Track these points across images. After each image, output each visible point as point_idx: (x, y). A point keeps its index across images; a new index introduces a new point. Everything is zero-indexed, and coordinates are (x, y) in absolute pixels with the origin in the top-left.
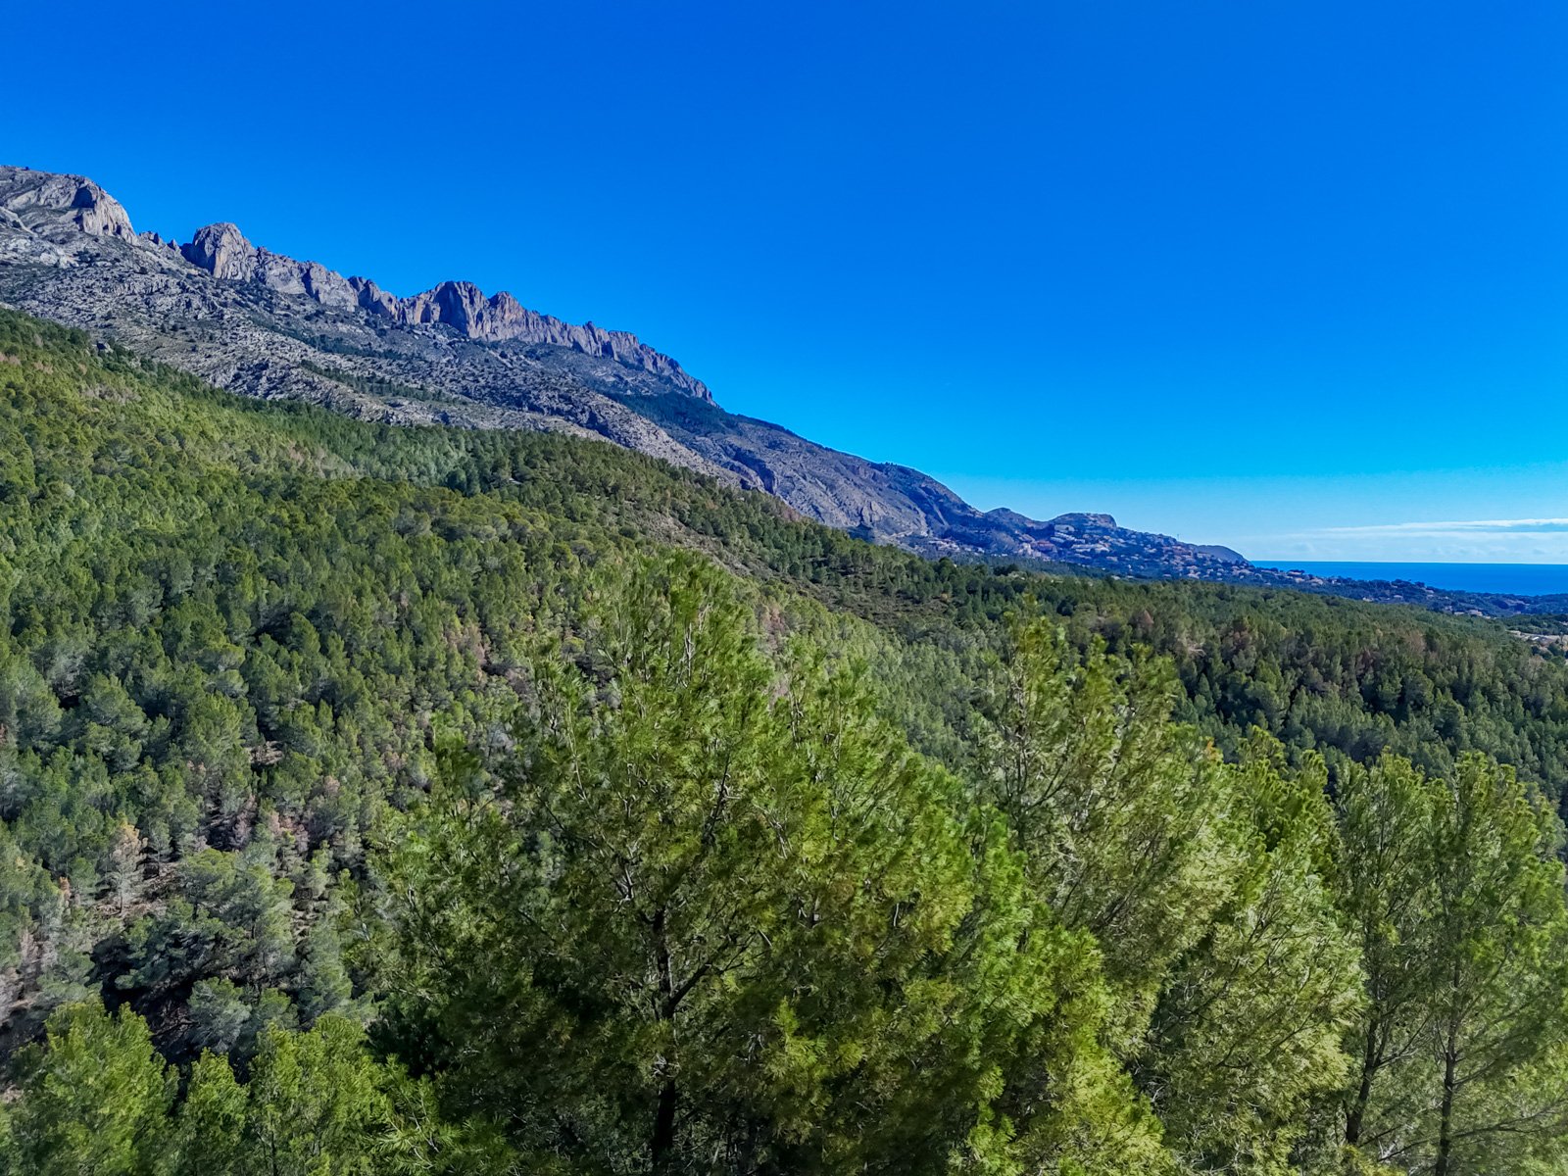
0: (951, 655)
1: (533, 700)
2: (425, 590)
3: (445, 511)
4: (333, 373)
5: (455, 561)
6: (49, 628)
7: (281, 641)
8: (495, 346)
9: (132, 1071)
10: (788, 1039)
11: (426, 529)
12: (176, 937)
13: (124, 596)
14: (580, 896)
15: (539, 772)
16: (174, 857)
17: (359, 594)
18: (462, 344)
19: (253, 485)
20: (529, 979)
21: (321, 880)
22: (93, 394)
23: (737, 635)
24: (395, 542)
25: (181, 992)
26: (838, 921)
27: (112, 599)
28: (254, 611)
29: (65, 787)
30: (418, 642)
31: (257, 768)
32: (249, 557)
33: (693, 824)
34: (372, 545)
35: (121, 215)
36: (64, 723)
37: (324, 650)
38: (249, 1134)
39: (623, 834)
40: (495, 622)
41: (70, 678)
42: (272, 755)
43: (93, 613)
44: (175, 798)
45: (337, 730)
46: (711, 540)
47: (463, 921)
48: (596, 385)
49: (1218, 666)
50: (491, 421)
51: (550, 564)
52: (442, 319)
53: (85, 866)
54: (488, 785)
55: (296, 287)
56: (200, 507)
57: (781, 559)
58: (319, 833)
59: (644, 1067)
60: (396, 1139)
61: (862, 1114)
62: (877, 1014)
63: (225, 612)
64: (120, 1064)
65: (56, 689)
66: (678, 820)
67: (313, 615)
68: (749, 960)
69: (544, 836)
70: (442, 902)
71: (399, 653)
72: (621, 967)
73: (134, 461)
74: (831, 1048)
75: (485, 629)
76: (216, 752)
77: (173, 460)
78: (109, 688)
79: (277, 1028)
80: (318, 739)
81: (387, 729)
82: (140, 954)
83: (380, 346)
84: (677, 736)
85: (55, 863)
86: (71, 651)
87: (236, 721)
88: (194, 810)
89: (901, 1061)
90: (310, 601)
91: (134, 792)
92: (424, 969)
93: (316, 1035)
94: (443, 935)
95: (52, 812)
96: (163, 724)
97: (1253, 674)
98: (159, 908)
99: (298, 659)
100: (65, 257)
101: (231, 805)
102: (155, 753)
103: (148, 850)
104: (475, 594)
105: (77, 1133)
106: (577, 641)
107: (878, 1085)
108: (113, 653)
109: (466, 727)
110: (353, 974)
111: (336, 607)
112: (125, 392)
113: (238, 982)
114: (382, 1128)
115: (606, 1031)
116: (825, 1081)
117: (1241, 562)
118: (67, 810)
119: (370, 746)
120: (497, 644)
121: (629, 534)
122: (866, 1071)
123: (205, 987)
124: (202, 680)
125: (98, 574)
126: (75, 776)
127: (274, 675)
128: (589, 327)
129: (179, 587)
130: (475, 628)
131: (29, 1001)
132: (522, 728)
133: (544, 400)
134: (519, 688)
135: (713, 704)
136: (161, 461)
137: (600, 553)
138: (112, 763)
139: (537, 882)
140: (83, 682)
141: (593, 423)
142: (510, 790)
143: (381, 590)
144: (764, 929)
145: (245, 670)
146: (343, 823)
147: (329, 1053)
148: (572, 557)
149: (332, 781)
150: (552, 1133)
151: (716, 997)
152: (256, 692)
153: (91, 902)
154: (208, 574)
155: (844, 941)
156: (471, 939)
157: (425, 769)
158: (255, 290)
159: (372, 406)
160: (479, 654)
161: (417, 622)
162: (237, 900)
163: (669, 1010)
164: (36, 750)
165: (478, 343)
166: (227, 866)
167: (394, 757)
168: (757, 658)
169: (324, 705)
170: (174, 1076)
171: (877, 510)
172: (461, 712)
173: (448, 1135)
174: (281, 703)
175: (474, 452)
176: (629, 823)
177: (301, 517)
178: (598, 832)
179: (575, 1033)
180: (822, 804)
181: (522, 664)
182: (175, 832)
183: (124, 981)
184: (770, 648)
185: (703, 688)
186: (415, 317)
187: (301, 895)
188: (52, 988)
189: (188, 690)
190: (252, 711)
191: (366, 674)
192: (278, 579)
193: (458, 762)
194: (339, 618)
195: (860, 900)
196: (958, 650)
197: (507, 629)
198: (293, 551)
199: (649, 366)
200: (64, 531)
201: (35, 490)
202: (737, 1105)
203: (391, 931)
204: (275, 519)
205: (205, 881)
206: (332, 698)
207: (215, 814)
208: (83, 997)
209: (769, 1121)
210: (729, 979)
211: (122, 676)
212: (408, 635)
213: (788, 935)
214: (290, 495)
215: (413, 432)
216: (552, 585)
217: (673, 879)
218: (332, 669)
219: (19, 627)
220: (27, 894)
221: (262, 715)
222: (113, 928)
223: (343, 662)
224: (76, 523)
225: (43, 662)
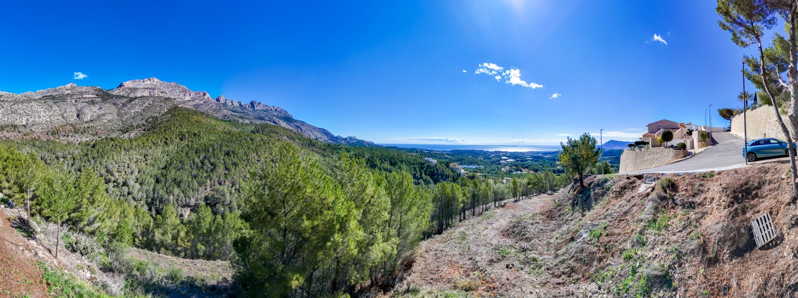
0: (331, 159)
1: (264, 166)
2: (248, 148)
3: (251, 136)
4: (235, 116)
5: (253, 144)
6: (200, 153)
7: (228, 155)
8: (259, 110)
9: (209, 215)
10: (305, 221)
11: (248, 139)
13: (208, 149)
14: (272, 197)
15: (265, 177)
16: (214, 186)
17: (239, 149)
18: (254, 111)
19: (224, 133)
20: (263, 209)
21: (233, 191)
22: (205, 121)
23: (297, 156)
24: (244, 141)
25: (215, 205)
26: (313, 202)
28: (225, 151)
30: (247, 156)
31: (225, 174)
32: (224, 143)
33: (289, 186)
34: (241, 141)
35: (209, 96)
36: (201, 165)
37: (234, 157)
38: (223, 227)
39: (278, 187)
40: (259, 153)
42: (227, 172)
43: (205, 151)
44: (214, 177)
45: (236, 169)
46: (292, 141)
47: (254, 200)
48: (274, 116)
49: (371, 159)
50: (258, 122)
51: (267, 144)
53: (203, 186)
54: (258, 179)
55: (231, 104)
56: (218, 136)
57: (303, 143)
58: (233, 184)
59: (282, 225)
60: (244, 231)
61: (317, 232)
62: (319, 216)
63: (221, 151)
64: (207, 214)
65: (200, 160)
66: (287, 185)
67: (232, 152)
68: (298, 208)
69: (266, 187)
70: (251, 196)
71: (244, 158)
72: (278, 208)
73: (210, 130)
74: (312, 222)
75: (257, 154)
76: (220, 171)
77: (214, 129)
78: (206, 161)
79: (227, 212)
80: (233, 170)
81: (243, 170)
83: (242, 111)
84: (287, 172)
85: (200, 184)
86: (202, 156)
87: (222, 167)
88: (217, 179)
89: (323, 224)
90: (232, 150)
91: (209, 176)
92: (248, 206)
93: (232, 214)
94: (251, 201)
96: (213, 167)
97: (375, 161)
98: (212, 192)
99: (230, 158)
100: (202, 102)
101: (221, 179)
102: (212, 171)
103: (211, 184)
104: (256, 149)
105: (202, 222)
106: (271, 157)
107: (320, 228)
108: (207, 156)
109: (254, 170)
110: (238, 206)
112: (209, 120)
113: (222, 205)
114: (242, 229)
115: (276, 218)
116: (311, 227)
117: (374, 144)
118: (201, 178)
119: (240, 171)
120: (259, 157)
121: (279, 140)
122: (318, 226)
123: (218, 205)
124: (218, 161)
125: (205, 146)
126: (202, 173)
127: (227, 161)
128: (273, 106)
129: (215, 148)
130: (256, 154)
131: (197, 202)
132: (263, 170)
133: (266, 119)
134: (262, 164)
135: (293, 167)
137: (275, 143)
138: (207, 171)
139: (265, 194)
140: (203, 160)
141: (274, 122)
142: (261, 180)
143: (242, 148)
144: (301, 203)
145: (223, 160)
146: (237, 183)
147: (234, 217)
148: (270, 143)
149: (235, 176)
150: (267, 234)
151: (293, 214)
152: (225, 163)
154: (219, 146)
155: (314, 205)
156: (255, 202)
157: (248, 176)
158: (225, 104)
159: (241, 121)
160: (256, 158)
161: (247, 153)
162: (222, 193)
163: (286, 216)
164: (198, 169)
166: (221, 188)
167: (244, 174)
168: (300, 159)
170: (214, 217)
171: (319, 135)
172: (254, 167)
173: (252, 232)
174: (228, 165)
175: (256, 127)
176: (279, 185)
177: (231, 137)
178: (274, 187)
179: (271, 219)
180: (310, 183)
181: (263, 160)
182: (214, 182)
183: (208, 202)
184: (301, 158)
185: (291, 164)
186: (247, 107)
187: (231, 193)
188: (199, 201)
189: (216, 162)
191: (240, 161)
192: (228, 147)
193: (253, 175)
194: (236, 152)
195: (317, 198)
196: (332, 158)
197: (261, 154)
198: (230, 143)
199: (282, 112)
200: (201, 139)
201: (198, 134)
202: (296, 231)
203: (243, 200)
204: (227, 138)
205: (218, 190)
206: (235, 164)
207: (219, 180)
208: (203, 203)
209: (302, 234)
210: (295, 211)
211: (208, 159)
212: (246, 155)
213: (305, 204)
214: (229, 134)
215: (247, 124)
216: (267, 148)
217: (286, 195)
218: (235, 160)
219: (196, 152)
220: (197, 188)
221: (225, 166)
222: (207, 194)
223: (236, 159)
224: (203, 139)
225: (199, 157)
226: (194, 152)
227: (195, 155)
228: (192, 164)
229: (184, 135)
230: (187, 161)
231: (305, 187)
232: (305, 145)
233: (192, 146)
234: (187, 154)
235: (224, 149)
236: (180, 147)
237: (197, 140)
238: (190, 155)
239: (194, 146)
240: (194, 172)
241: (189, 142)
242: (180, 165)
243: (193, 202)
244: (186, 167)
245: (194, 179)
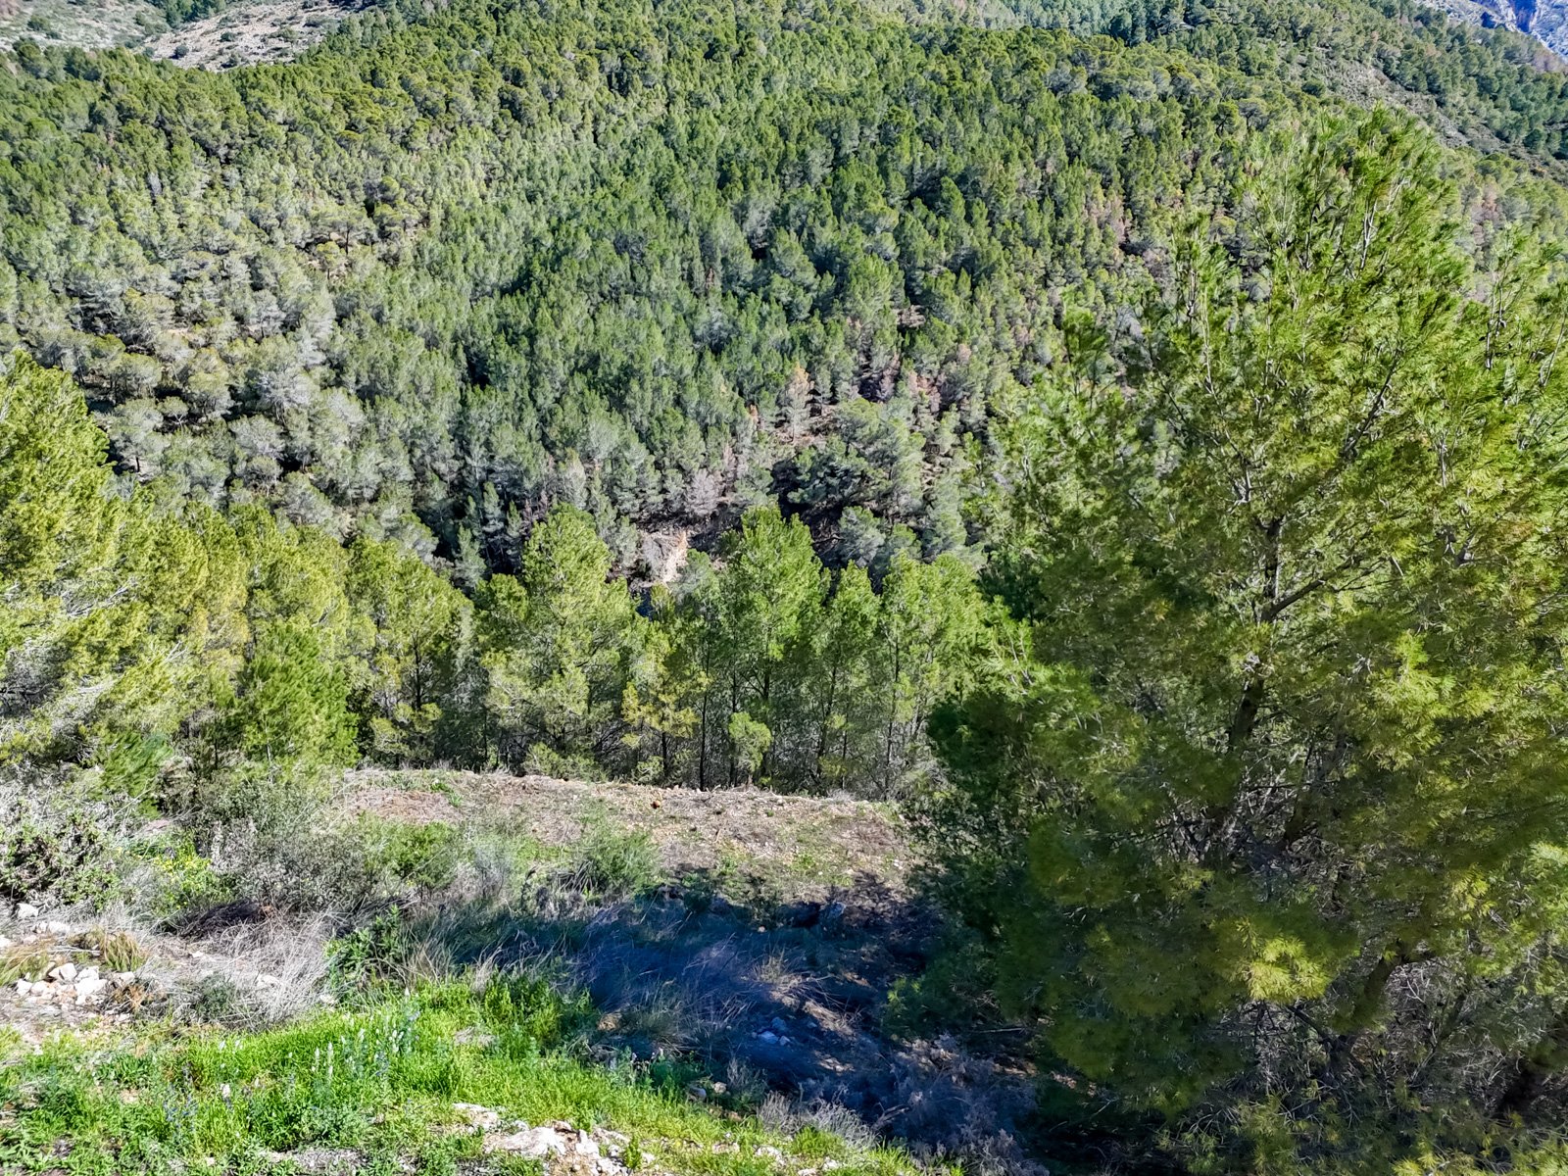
1: (1169, 285)
2: (1072, 156)
3: (1103, 65)
5: (1107, 124)
6: (746, 183)
7: (930, 206)
9: (799, 566)
10: (1407, 669)
11: (1081, 88)
12: (832, 468)
13: (803, 155)
14: (1192, 488)
15: (1165, 360)
16: (833, 401)
17: (1006, 159)
19: (917, 38)
20: (1129, 558)
21: (947, 439)
23: (1433, 220)
24: (1047, 101)
25: (835, 512)
26: (1497, 566)
27: (793, 157)
28: (910, 177)
29: (755, 329)
30: (1059, 214)
31: (902, 329)
32: (908, 117)
33: (1333, 435)
34: (1024, 104)
36: (755, 272)
37: (969, 218)
38: (880, 633)
39: (1250, 434)
40: (1140, 195)
41: (760, 231)
42: (915, 319)
43: (778, 171)
44: (836, 349)
45: (973, 299)
46: (1420, 99)
47: (1071, 493)
51: (1212, 127)
53: (768, 398)
54: (1110, 370)
56: (869, 63)
57: (1516, 126)
58: (950, 397)
59: (1236, 662)
60: (997, 664)
61: (1473, 761)
62: (1520, 669)
63: (884, 173)
64: (790, 559)
65: (749, 240)
66: (1317, 429)
67: (961, 180)
68: (1373, 585)
69: (1161, 427)
70: (1052, 475)
71: (1038, 224)
72: (1225, 564)
73: (816, 16)
74: (1457, 691)
75: (1128, 204)
76: (870, 310)
78: (787, 240)
79: (904, 555)
80: (955, 307)
81: (1019, 305)
82: (806, 477)
84: (1331, 335)
85: (748, 392)
86: (763, 201)
87: (887, 283)
88: (850, 362)
89: (1538, 722)
90: (959, 165)
91: (806, 340)
92: (1032, 531)
93: (934, 568)
94: (1051, 506)
95: (746, 351)
96: (829, 281)
98: (820, 441)
99: (945, 225)
101: (879, 361)
102: (822, 307)
103: (814, 392)
104: (1123, 162)
105: (761, 602)
106: (1227, 222)
107: (1502, 739)
108: (793, 210)
109: (1095, 308)
110: (968, 525)
111: (984, 172)
113: (877, 514)
114: (986, 653)
115: (1201, 621)
116: (1438, 721)
118: (756, 350)
119: (1002, 318)
120: (1139, 220)
121: (1313, 90)
122: (1492, 723)
123: (852, 513)
124: (862, 241)
125: (783, 133)
126: (763, 321)
127: (922, 241)
129: (848, 145)
130: (1117, 200)
131: (729, 499)
132: (1153, 313)
134: (1155, 272)
135: (1387, 302)
136: (838, 14)
137: (1273, 115)
138: (789, 311)
139: (1150, 470)
140: (770, 236)
142: (1134, 376)
143: (1028, 156)
144: (1397, 557)
145: (898, 233)
146: (971, 390)
147: (946, 585)
148: (1239, 119)
149: (964, 349)
150: (1131, 695)
151: (1326, 614)
152: (906, 256)
153: (772, 429)
154: (872, 133)
155: (1497, 589)
156: (1076, 513)
157: (1052, 346)
160: (1118, 230)
161: (1060, 192)
162: (878, 445)
163: (1270, 615)
164: (735, 294)
166: (873, 415)
167: (1023, 332)
168: (1456, 250)
169: (964, 275)
170: (827, 577)
172: (1093, 293)
173: (1043, 674)
174: (926, 269)
176: (1257, 423)
177: (959, 74)
178: (1219, 427)
179: (1172, 616)
180: (1511, 430)
181: (1162, 241)
182: (834, 379)
183: (794, 496)
184: (1472, 243)
185: (1377, 282)
187: (930, 449)
188: (745, 493)
189: (851, 250)
190: (901, 274)
191: (1005, 244)
192: (932, 141)
193: (1084, 340)
194: (985, 183)
195: (1529, 547)
197: (1153, 205)
198: (948, 111)
200: (758, 90)
201: (735, 47)
202: (1329, 718)
203: (1005, 491)
204: (934, 77)
205: (856, 425)
206: (971, 268)
207: (866, 367)
208: (764, 503)
209: (1362, 742)
210: (1346, 601)
211: (799, 233)
212: (1049, 205)
213: (1427, 568)
214: (951, 49)
216: (1210, 154)
217: (1300, 489)
218: (974, 238)
219: (723, 181)
220: (728, 415)
221: (909, 279)
222: (786, 452)
223: (985, 231)
224: (767, 81)
225: (740, 215)
226: (710, 176)
227: (712, 194)
228: (697, 262)
229: (637, 52)
230: (666, 244)
231: (1455, 456)
232: (1530, 143)
233: (692, 136)
234: (660, 189)
235: (906, 160)
236: (614, 143)
237: (729, 91)
238: (680, 196)
239: (705, 130)
240: (714, 314)
241: (670, 101)
242: (622, 266)
243: (705, 495)
244: (658, 281)
245: (709, 356)
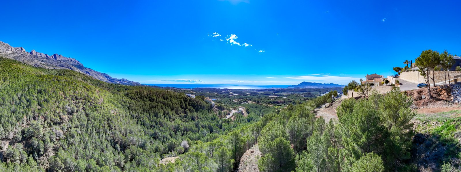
2: (56, 88)
3: (58, 78)
4: (44, 64)
5: (60, 84)
6: (18, 91)
7: (40, 93)
8: (60, 60)
11: (56, 80)
12: (30, 131)
13: (25, 88)
16: (30, 120)
17: (49, 88)
18: (56, 61)
19: (37, 76)
22: (22, 67)
24: (52, 82)
27: (24, 88)
28: (37, 90)
29: (19, 110)
30: (56, 94)
31: (39, 109)
32: (37, 84)
34: (50, 82)
36: (19, 102)
37: (45, 95)
41: (20, 97)
42: (40, 108)
43: (22, 90)
44: (30, 113)
48: (71, 64)
51: (71, 84)
52: (54, 58)
53: (20, 120)
55: (40, 55)
56: (32, 78)
58: (45, 119)
63: (34, 90)
65: (18, 98)
67: (44, 90)
71: (54, 95)
73: (26, 74)
75: (64, 93)
76: (34, 107)
77: (29, 73)
80: (45, 106)
81: (53, 105)
82: (26, 133)
83: (48, 61)
85: (18, 119)
86: (20, 93)
87: (36, 103)
88: (32, 115)
90: (43, 89)
91: (26, 111)
95: (18, 113)
96: (28, 103)
98: (28, 126)
99: (43, 96)
101: (36, 114)
102: (28, 107)
103: (27, 119)
104: (62, 88)
108: (24, 94)
109: (62, 105)
111: (46, 90)
112: (25, 67)
113: (37, 137)
119: (51, 107)
123: (33, 138)
124: (32, 98)
125: (22, 86)
127: (40, 98)
129: (30, 87)
130: (63, 92)
131: (15, 136)
133: (65, 66)
136: (28, 74)
138: (23, 107)
141: (70, 68)
143: (51, 88)
145: (37, 97)
146: (48, 118)
149: (47, 112)
152: (38, 100)
153: (21, 125)
154: (33, 86)
158: (36, 56)
159: (47, 67)
160: (63, 96)
161: (56, 91)
162: (36, 127)
164: (16, 105)
165: (58, 60)
166: (35, 122)
167: (54, 109)
169: (46, 102)
171: (102, 78)
172: (61, 103)
174: (41, 101)
177: (42, 79)
182: (30, 117)
183: (24, 135)
186: (51, 58)
187: (44, 127)
189: (31, 99)
190: (38, 102)
191: (50, 98)
192: (40, 86)
194: (47, 91)
197: (66, 92)
198: (41, 83)
200: (19, 81)
201: (17, 77)
204: (39, 79)
205: (33, 124)
206: (46, 101)
207: (34, 115)
211: (24, 97)
212: (55, 93)
214: (40, 77)
215: (52, 70)
216: (71, 87)
218: (46, 97)
219: (15, 91)
220: (15, 122)
221: (39, 103)
222: (23, 128)
223: (47, 97)
224: (20, 80)
225: (17, 95)
226: (14, 90)
227: (14, 93)
228: (12, 101)
230: (8, 99)
233: (12, 86)
234: (8, 92)
235: (37, 88)
236: (3, 87)
237: (16, 81)
238: (10, 93)
239: (13, 85)
240: (13, 107)
241: (10, 82)
242: (2, 101)
244: (7, 103)
245: (13, 113)
